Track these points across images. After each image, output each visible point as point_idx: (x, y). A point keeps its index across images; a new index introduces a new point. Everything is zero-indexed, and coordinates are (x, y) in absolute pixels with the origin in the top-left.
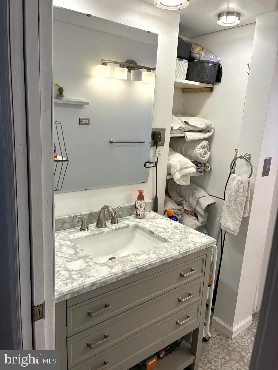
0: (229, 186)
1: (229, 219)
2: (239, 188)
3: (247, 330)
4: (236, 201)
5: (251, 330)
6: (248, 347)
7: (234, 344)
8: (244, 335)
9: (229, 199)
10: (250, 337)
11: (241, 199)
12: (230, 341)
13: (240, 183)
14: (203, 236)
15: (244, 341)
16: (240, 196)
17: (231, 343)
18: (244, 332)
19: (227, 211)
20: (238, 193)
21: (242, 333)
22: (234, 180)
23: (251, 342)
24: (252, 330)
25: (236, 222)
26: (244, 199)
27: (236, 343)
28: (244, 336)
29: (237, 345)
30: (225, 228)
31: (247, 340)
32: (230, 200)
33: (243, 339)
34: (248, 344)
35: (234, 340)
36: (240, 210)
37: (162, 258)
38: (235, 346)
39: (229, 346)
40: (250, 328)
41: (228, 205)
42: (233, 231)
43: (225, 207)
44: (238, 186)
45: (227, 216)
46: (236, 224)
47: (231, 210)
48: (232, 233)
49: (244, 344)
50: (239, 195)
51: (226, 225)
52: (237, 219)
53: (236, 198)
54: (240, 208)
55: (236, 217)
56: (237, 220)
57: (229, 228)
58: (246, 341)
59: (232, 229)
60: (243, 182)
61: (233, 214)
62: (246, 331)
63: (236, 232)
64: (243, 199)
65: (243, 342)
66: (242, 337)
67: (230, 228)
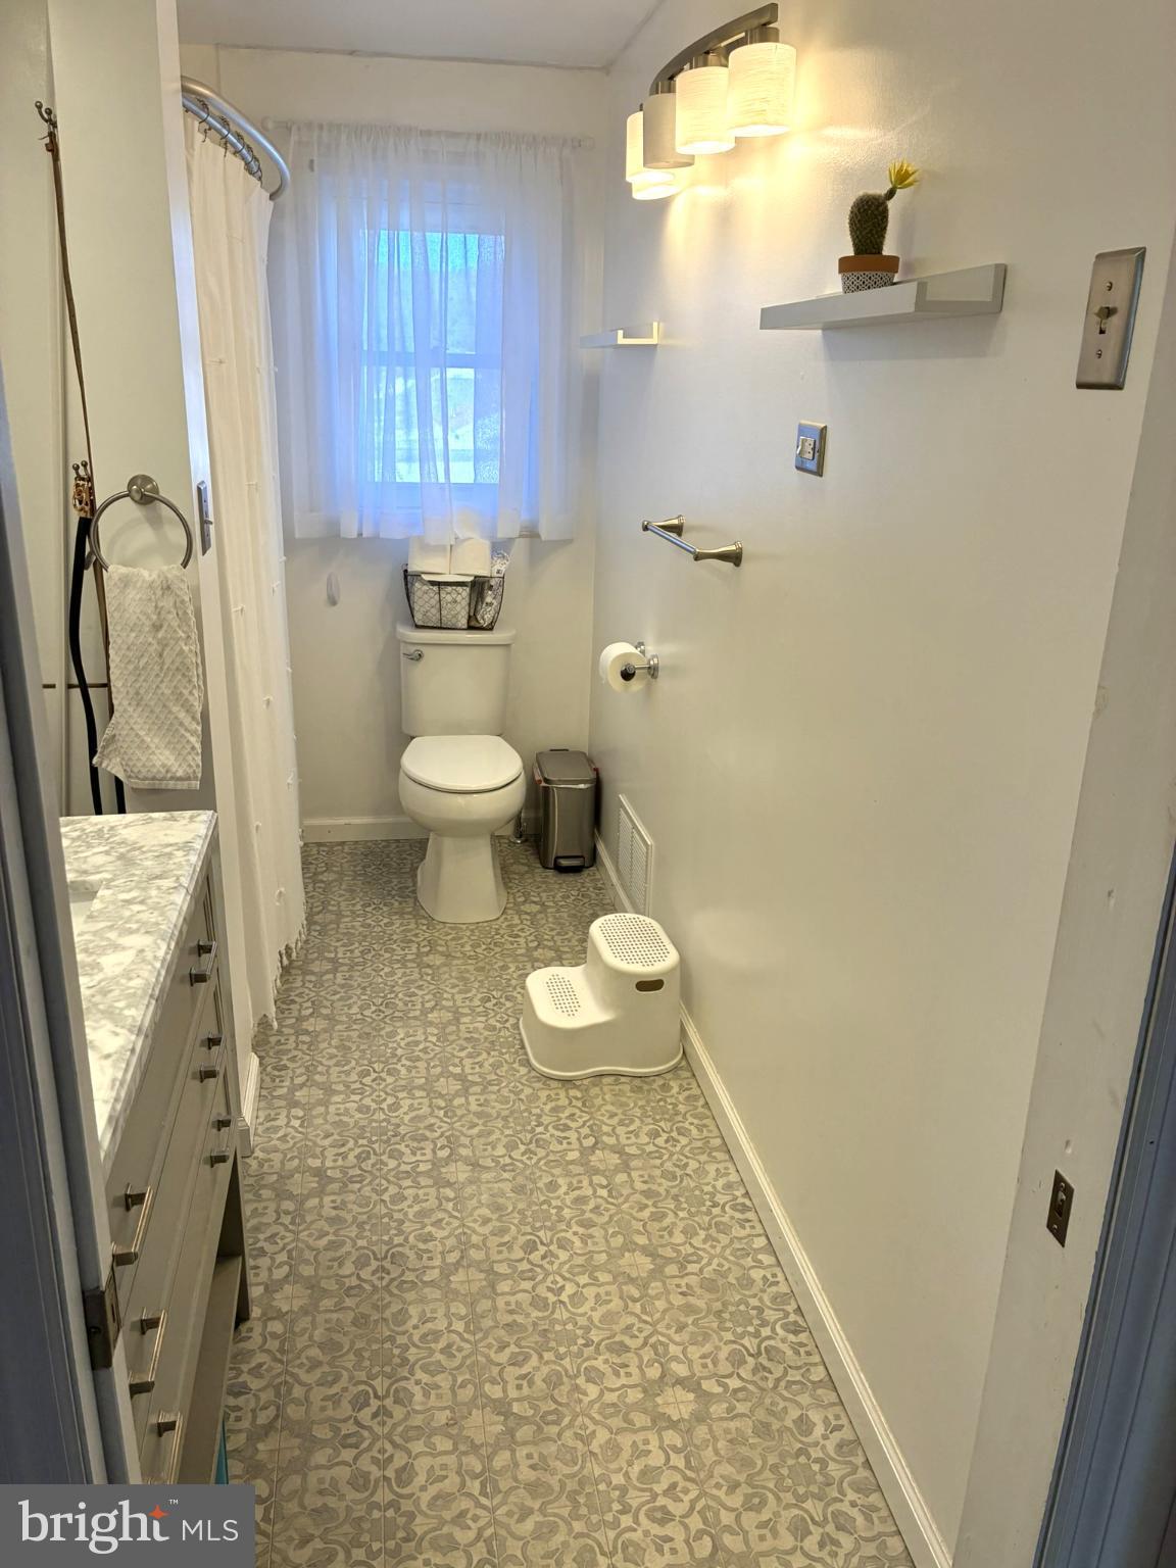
0: (116, 614)
1: (156, 740)
2: (159, 613)
3: (263, 1104)
4: (163, 663)
5: (274, 1097)
6: (306, 1139)
7: (270, 1160)
8: (269, 1119)
9: (131, 667)
10: (289, 1113)
11: (182, 652)
12: (254, 1164)
13: (159, 593)
14: (165, 819)
15: (285, 1135)
16: (172, 642)
17: (261, 1165)
18: (262, 1114)
19: (135, 715)
20: (160, 635)
21: (261, 1120)
22: (126, 586)
23: (303, 1122)
24: (274, 1094)
25: (188, 741)
26: (191, 651)
27: (271, 1156)
28: (273, 1123)
29: (277, 1157)
30: (154, 779)
31: (287, 1125)
32: (136, 668)
33: (276, 1132)
34: (300, 1133)
35: (258, 1153)
36: (186, 692)
37: (173, 933)
38: (277, 1165)
39: (261, 1176)
40: (264, 1093)
41: (132, 691)
42: (188, 778)
43: (125, 703)
44: (156, 607)
45: (142, 733)
46: (188, 747)
47: (152, 703)
48: (181, 785)
49: (292, 1142)
50: (165, 638)
51: (154, 765)
52: (187, 730)
53: (161, 656)
54: (185, 687)
55: (181, 724)
56: (188, 735)
57: (167, 772)
58: (290, 1130)
59: (180, 773)
60: (168, 588)
61: (162, 717)
62: (265, 1109)
63: (196, 778)
64: (186, 648)
65: (283, 1139)
66: (268, 1129)
67: (174, 770)
